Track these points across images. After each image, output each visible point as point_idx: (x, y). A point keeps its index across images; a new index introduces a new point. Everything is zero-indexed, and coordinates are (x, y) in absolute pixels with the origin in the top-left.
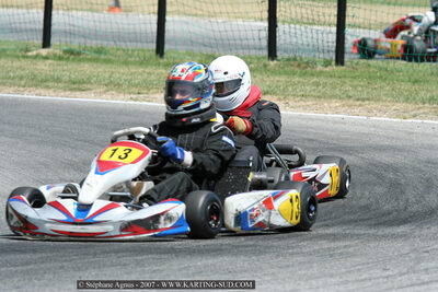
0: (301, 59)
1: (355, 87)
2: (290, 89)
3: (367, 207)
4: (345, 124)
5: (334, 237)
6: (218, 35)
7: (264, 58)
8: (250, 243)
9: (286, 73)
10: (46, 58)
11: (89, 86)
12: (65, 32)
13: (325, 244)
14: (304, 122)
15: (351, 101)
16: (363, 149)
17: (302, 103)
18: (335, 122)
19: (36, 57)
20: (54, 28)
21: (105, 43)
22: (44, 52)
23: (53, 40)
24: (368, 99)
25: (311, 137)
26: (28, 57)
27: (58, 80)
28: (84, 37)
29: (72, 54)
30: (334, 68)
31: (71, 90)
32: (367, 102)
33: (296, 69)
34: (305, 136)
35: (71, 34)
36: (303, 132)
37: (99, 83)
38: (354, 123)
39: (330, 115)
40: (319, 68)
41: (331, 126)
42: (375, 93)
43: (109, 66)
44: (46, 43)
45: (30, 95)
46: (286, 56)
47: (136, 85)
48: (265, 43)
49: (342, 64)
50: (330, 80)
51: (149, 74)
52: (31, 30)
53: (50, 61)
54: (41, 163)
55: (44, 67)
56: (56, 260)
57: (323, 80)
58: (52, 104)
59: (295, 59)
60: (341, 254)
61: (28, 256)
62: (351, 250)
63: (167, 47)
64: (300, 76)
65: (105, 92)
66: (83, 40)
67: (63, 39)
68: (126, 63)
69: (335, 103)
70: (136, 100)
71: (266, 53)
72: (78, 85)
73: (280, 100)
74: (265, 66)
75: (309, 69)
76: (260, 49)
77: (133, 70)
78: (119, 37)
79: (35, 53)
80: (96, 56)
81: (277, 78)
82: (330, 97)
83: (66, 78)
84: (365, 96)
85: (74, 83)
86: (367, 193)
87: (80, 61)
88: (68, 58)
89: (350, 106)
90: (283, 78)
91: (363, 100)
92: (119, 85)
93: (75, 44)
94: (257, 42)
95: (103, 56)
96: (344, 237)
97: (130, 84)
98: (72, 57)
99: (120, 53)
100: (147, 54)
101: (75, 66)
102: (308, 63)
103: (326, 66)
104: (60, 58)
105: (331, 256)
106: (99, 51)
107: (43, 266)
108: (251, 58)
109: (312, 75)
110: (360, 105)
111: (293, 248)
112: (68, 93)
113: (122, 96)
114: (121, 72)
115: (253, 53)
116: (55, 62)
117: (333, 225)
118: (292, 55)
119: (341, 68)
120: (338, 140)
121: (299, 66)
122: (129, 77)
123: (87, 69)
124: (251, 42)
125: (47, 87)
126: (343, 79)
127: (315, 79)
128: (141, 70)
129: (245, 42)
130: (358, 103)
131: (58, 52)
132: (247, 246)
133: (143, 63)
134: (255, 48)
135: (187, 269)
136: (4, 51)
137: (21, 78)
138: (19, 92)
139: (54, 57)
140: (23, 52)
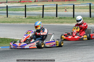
10: (57, 19)
12: (59, 15)
19: (55, 19)
20: (58, 14)
22: (56, 18)
23: (58, 16)
27: (59, 22)
28: (62, 15)
29: (60, 18)
35: (60, 15)
37: (65, 22)
43: (66, 20)
44: (57, 17)
45: (55, 24)
46: (92, 17)
51: (73, 21)
54: (58, 34)
55: (57, 20)
58: (59, 25)
63: (75, 17)
66: (62, 16)
68: (69, 19)
70: (71, 24)
72: (62, 23)
73: (92, 23)
74: (90, 19)
78: (67, 15)
90: (93, 20)
92: (68, 22)
93: (61, 17)
101: (61, 20)
104: (59, 19)
106: (64, 17)
113: (69, 24)
114: (68, 20)
115: (88, 17)
123: (63, 20)
124: (87, 15)
128: (71, 20)
132: (90, 45)
133: (71, 19)
134: (88, 16)
135: (82, 48)
136: (50, 18)
137: (53, 22)
138: (53, 24)
139: (58, 19)
140: (53, 18)
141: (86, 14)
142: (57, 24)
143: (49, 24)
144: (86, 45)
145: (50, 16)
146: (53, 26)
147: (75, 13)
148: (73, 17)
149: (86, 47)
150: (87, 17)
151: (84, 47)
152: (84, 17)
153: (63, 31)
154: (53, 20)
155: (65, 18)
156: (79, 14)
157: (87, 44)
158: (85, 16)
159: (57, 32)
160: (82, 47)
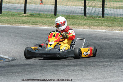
0: (93, 16)
1: (108, 23)
2: (91, 24)
3: (114, 54)
4: (106, 33)
5: (107, 62)
6: (70, 10)
7: (83, 16)
8: (85, 63)
9: (89, 20)
10: (25, 16)
11: (37, 24)
12: (30, 10)
13: (105, 63)
14: (95, 32)
15: (107, 27)
16: (111, 39)
17: (94, 27)
18: (103, 32)
19: (23, 16)
20: (27, 9)
21: (40, 12)
22: (25, 15)
23: (27, 12)
24: (111, 26)
25: (97, 36)
26: (20, 16)
27: (29, 22)
28: (35, 11)
30: (101, 18)
31: (33, 25)
32: (111, 27)
33: (91, 19)
34: (96, 36)
35: (32, 10)
36: (95, 35)
37: (40, 23)
38: (108, 33)
39: (102, 31)
40: (98, 18)
41: (102, 33)
42: (113, 25)
43: (42, 18)
44: (25, 13)
45: (22, 26)
46: (89, 15)
47: (50, 23)
48: (83, 12)
49: (104, 17)
50: (101, 22)
51: (53, 20)
52: (21, 9)
53: (26, 17)
54: (27, 43)
55: (25, 19)
56: (35, 68)
57: (99, 21)
59: (91, 16)
60: (109, 66)
61: (28, 67)
62: (112, 65)
63: (57, 13)
64: (93, 20)
65: (42, 25)
67: (29, 12)
68: (47, 18)
69: (103, 27)
70: (50, 27)
71: (83, 15)
72: (35, 23)
73: (88, 27)
74: (83, 18)
75: (95, 19)
76: (82, 13)
77: (49, 19)
78: (44, 11)
79: (22, 15)
80: (39, 16)
81: (87, 21)
82: (102, 26)
83: (31, 22)
84: (111, 25)
85: (33, 23)
86: (114, 50)
87: (34, 17)
88: (31, 16)
89: (107, 28)
90: (89, 21)
91: (110, 26)
92: (46, 23)
93: (32, 13)
94: (81, 11)
95: (40, 16)
96: (109, 61)
97: (48, 23)
98: (32, 16)
99: (44, 15)
100: (52, 15)
101: (34, 18)
102: (95, 17)
103: (100, 18)
104: (29, 16)
105: (107, 66)
107: (32, 69)
108: (79, 16)
109: (96, 20)
110: (109, 28)
111: (96, 64)
112: (32, 25)
113: (46, 26)
114: (46, 20)
115: (80, 15)
116: (28, 18)
117: (106, 59)
118: (90, 15)
119: (104, 18)
120: (104, 37)
121: (92, 18)
122: (48, 21)
123: (36, 19)
124: (79, 12)
125: (26, 24)
126: (104, 21)
127: (97, 21)
128: (51, 19)
129: (78, 12)
130: (109, 27)
131: (28, 15)
132: (84, 64)
133: (51, 17)
134: (81, 13)
135: (70, 70)
136: (14, 15)
137: (19, 22)
138: (19, 25)
139: (27, 16)
140: (19, 15)
141: (77, 9)
142: (26, 25)
143: (11, 25)
144: (77, 65)
145: (13, 11)
146: (18, 28)
147: (58, 8)
148: (54, 13)
149: (75, 68)
150: (78, 14)
151: (73, 68)
152: (73, 14)
153: (36, 39)
154: (18, 18)
155: (39, 15)
156: (65, 9)
157: (79, 63)
158: (76, 13)
159: (25, 40)
160: (69, 68)
